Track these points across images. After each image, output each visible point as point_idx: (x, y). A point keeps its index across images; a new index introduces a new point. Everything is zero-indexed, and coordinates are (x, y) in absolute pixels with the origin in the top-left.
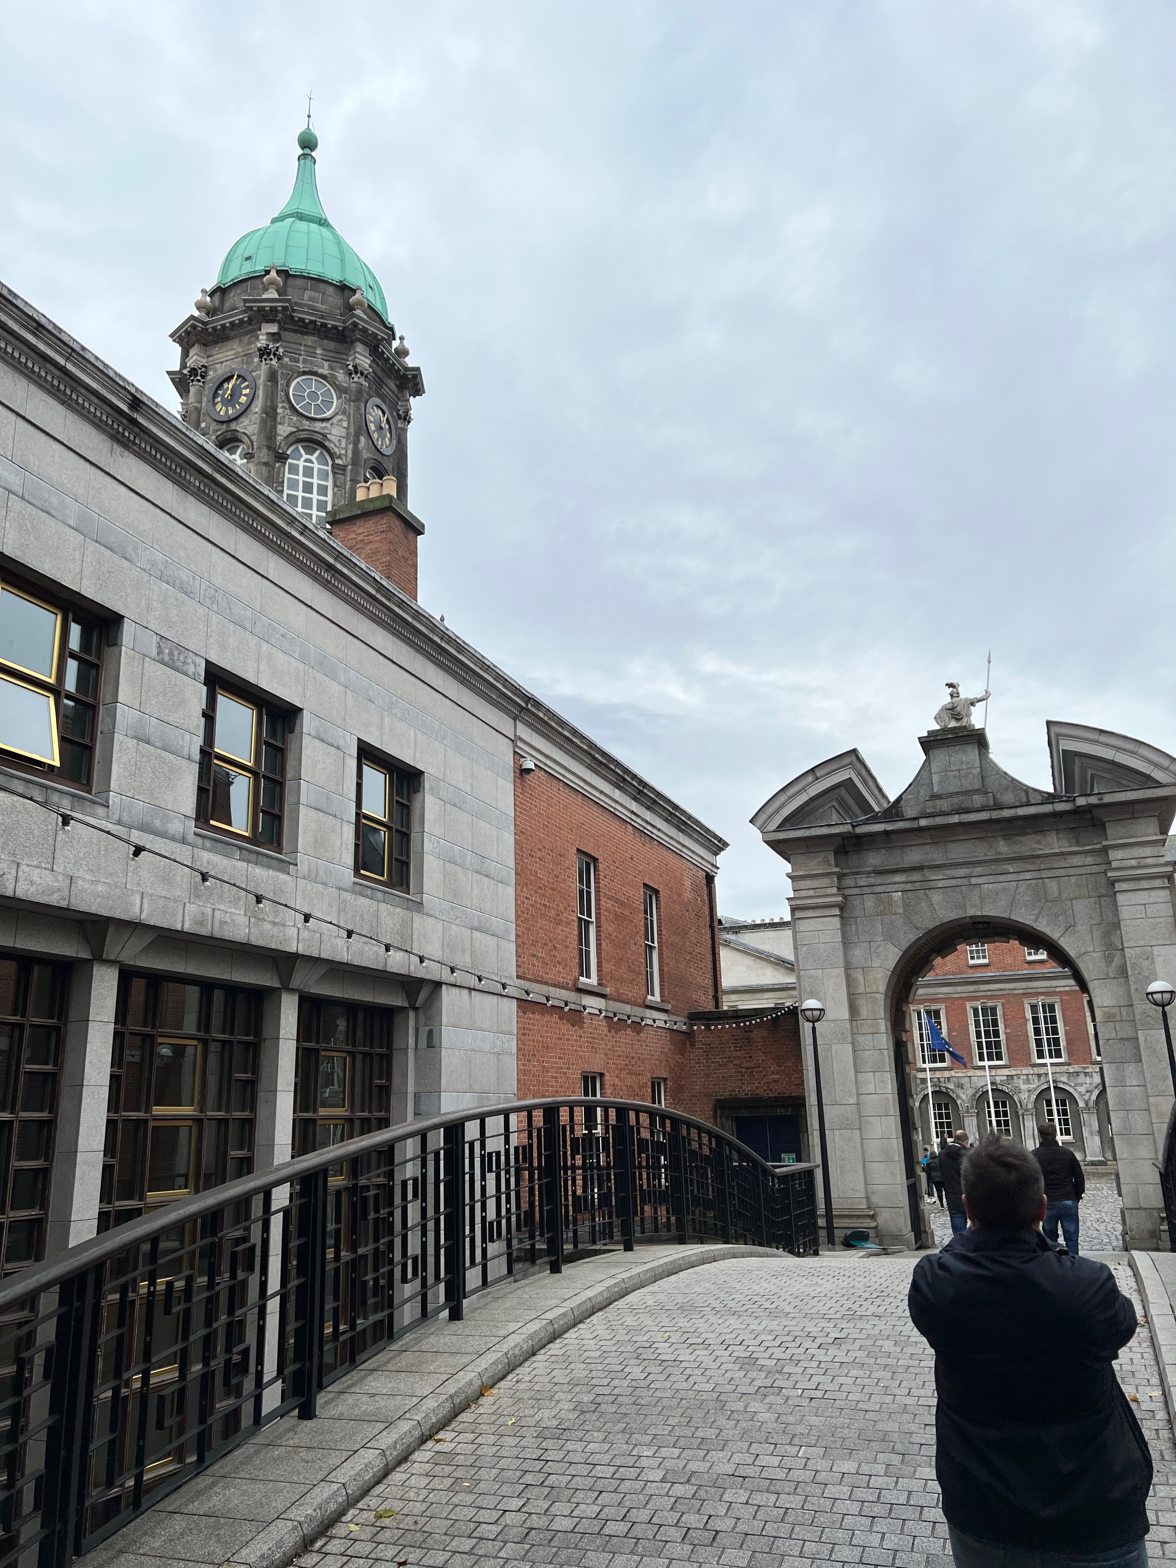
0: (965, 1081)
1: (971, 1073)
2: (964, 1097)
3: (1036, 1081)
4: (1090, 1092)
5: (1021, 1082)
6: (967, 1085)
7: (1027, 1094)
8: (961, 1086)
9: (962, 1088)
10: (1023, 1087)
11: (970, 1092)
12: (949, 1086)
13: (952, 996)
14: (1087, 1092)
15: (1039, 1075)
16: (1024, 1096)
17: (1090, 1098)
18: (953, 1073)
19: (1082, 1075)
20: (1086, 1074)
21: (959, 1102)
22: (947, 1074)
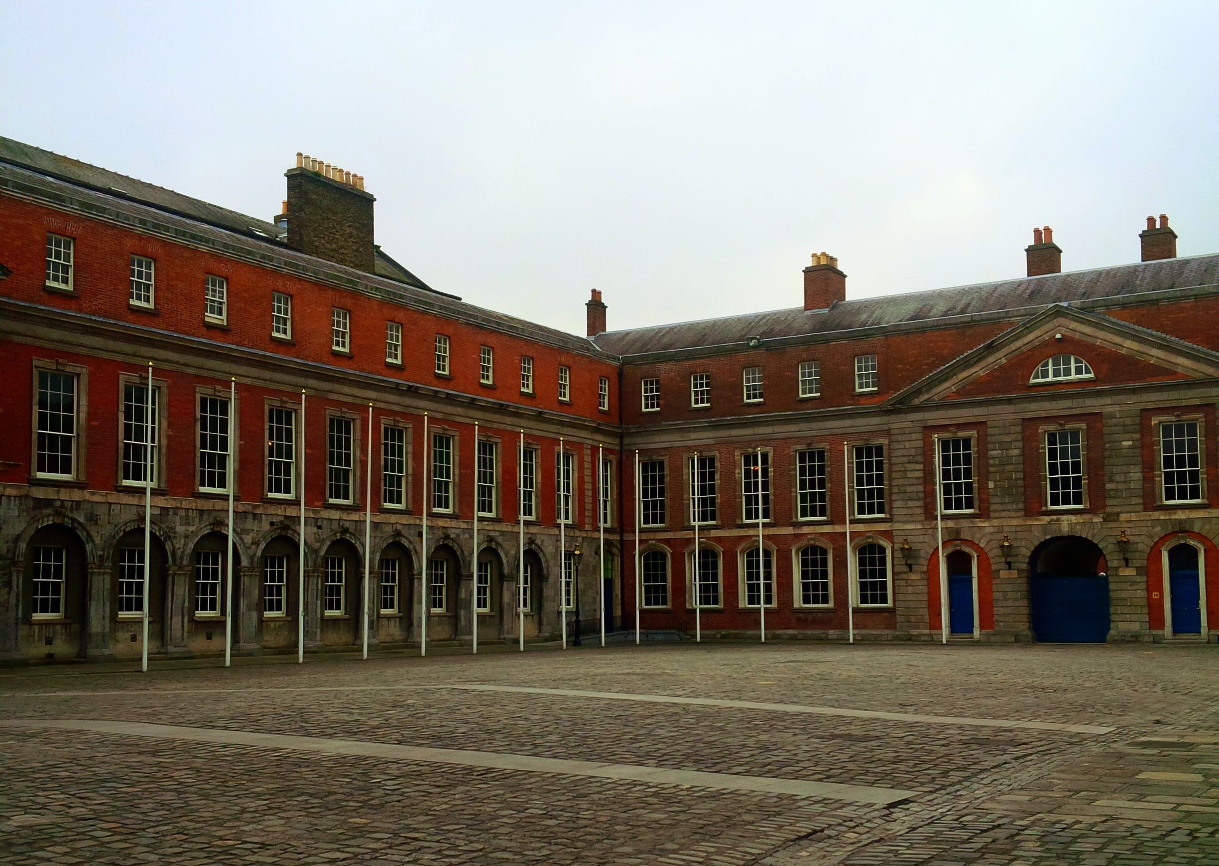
0: (101, 511)
1: (113, 497)
2: (98, 540)
3: (197, 520)
4: (256, 543)
5: (177, 519)
6: (103, 519)
7: (182, 541)
8: (93, 518)
9: (97, 524)
10: (180, 529)
11: (108, 530)
12: (77, 518)
13: (100, 354)
14: (253, 543)
15: (201, 512)
16: (179, 544)
17: (254, 555)
18: (86, 495)
19: (250, 517)
20: (255, 516)
21: (89, 547)
22: (77, 495)
